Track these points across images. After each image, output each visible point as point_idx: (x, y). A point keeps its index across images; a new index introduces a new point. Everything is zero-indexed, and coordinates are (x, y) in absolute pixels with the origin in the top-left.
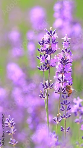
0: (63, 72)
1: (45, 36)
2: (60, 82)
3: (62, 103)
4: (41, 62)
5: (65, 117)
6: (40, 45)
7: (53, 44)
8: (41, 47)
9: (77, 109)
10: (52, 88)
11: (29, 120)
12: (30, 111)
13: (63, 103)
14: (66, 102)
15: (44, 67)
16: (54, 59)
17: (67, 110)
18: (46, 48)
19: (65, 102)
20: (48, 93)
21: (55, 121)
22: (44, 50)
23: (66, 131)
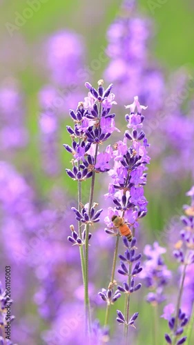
0: (127, 184)
1: (85, 98)
2: (120, 209)
3: (121, 257)
4: (75, 160)
5: (127, 288)
6: (74, 120)
7: (105, 119)
8: (76, 124)
9: (152, 271)
10: (98, 220)
11: (39, 296)
12: (42, 273)
13: (125, 256)
14: (131, 255)
15: (81, 171)
16: (104, 153)
17: (134, 273)
18: (88, 128)
19: (128, 255)
20: (88, 232)
21: (103, 298)
22: (82, 132)
23: (130, 322)
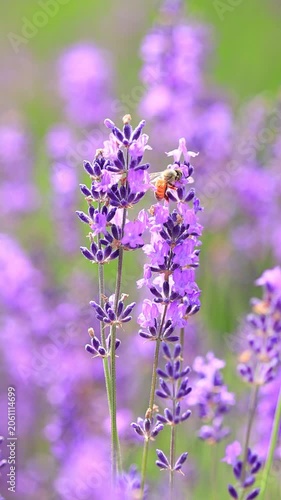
0: (168, 265)
1: (105, 143)
2: (160, 301)
3: (161, 373)
4: (93, 233)
5: (170, 418)
6: (91, 176)
7: (134, 172)
8: (93, 182)
9: (206, 394)
10: (129, 319)
11: (52, 429)
12: (57, 396)
13: (166, 371)
14: (174, 369)
15: (103, 249)
16: (136, 221)
17: (180, 396)
18: (110, 186)
19: (170, 369)
20: (114, 337)
21: (139, 431)
22: (102, 193)
23: (176, 466)
